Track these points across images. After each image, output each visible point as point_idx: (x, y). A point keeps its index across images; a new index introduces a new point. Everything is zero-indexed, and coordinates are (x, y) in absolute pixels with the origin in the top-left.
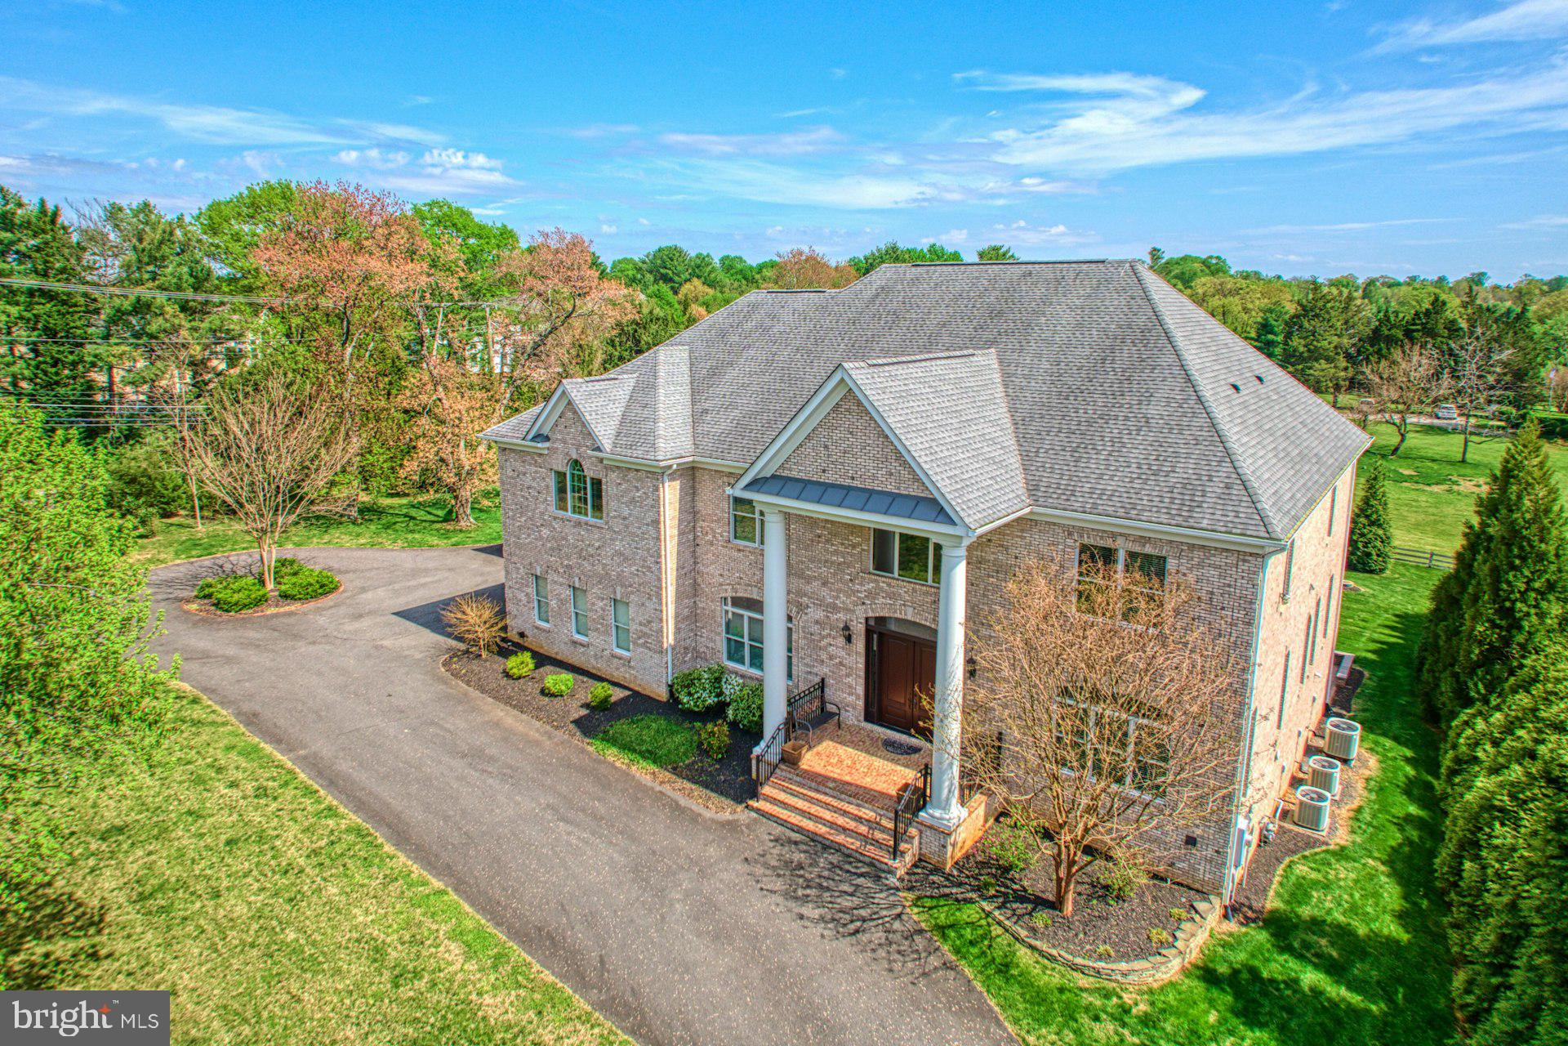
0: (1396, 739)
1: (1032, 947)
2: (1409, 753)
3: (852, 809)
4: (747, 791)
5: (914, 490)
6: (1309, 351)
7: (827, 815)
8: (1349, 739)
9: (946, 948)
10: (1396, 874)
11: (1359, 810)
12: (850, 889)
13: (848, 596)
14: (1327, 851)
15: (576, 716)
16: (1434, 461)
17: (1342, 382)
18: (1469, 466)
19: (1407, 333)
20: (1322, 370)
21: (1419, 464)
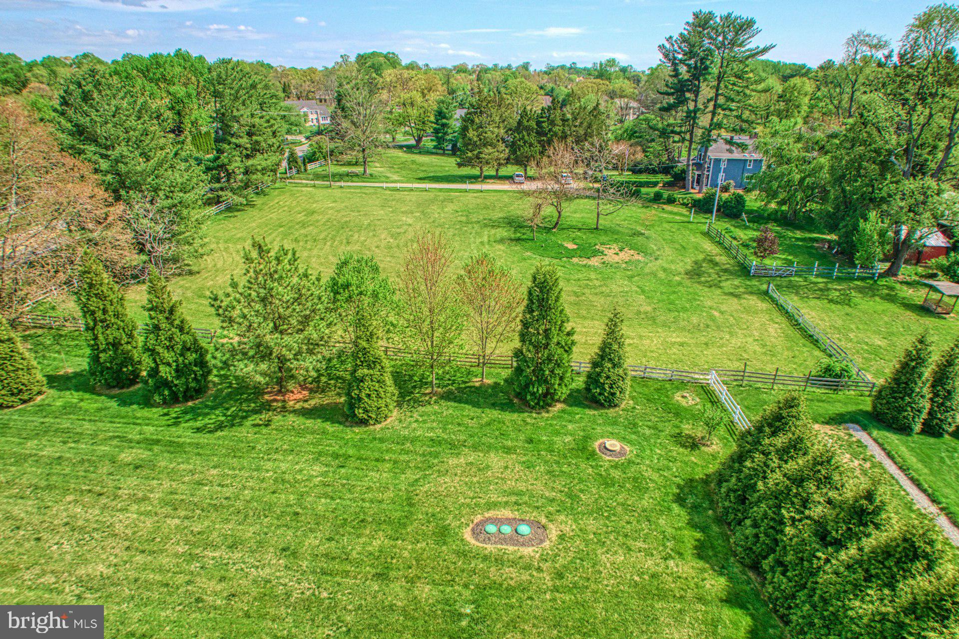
16: (580, 229)
17: (502, 161)
18: (602, 233)
19: (539, 123)
20: (490, 154)
21: (573, 235)
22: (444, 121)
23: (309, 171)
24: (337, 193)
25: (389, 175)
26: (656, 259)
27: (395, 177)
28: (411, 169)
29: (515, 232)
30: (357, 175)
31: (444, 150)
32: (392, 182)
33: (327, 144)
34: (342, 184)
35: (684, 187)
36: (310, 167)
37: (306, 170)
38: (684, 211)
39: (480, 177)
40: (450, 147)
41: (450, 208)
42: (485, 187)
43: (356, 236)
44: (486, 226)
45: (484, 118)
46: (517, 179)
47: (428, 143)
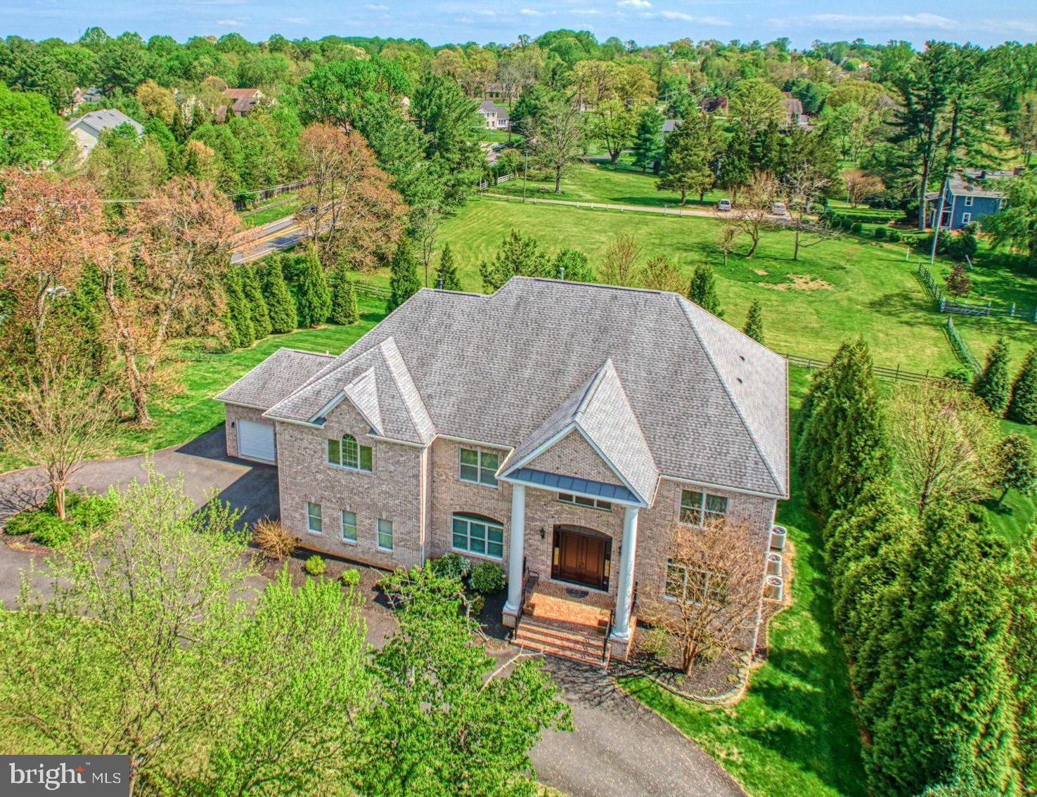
0: (799, 527)
1: (681, 696)
2: (806, 535)
3: (572, 637)
4: (503, 632)
5: (614, 481)
6: (684, 162)
7: (558, 642)
8: (781, 538)
9: (643, 703)
10: (818, 619)
11: (793, 582)
12: (583, 680)
13: (543, 513)
14: (784, 611)
15: (373, 597)
16: (776, 259)
17: (707, 186)
18: (799, 264)
19: (752, 148)
20: (693, 178)
21: (767, 264)
22: (648, 136)
23: (499, 185)
24: (530, 208)
25: (581, 193)
26: (846, 290)
27: (588, 196)
28: (605, 189)
29: (707, 257)
30: (548, 192)
31: (644, 167)
32: (586, 201)
33: (517, 158)
34: (535, 200)
35: (917, 226)
36: (501, 180)
37: (496, 184)
38: (907, 251)
39: (681, 201)
40: (652, 165)
41: (644, 230)
42: (684, 212)
43: (552, 248)
44: (678, 249)
45: (690, 141)
46: (723, 207)
47: (626, 159)
